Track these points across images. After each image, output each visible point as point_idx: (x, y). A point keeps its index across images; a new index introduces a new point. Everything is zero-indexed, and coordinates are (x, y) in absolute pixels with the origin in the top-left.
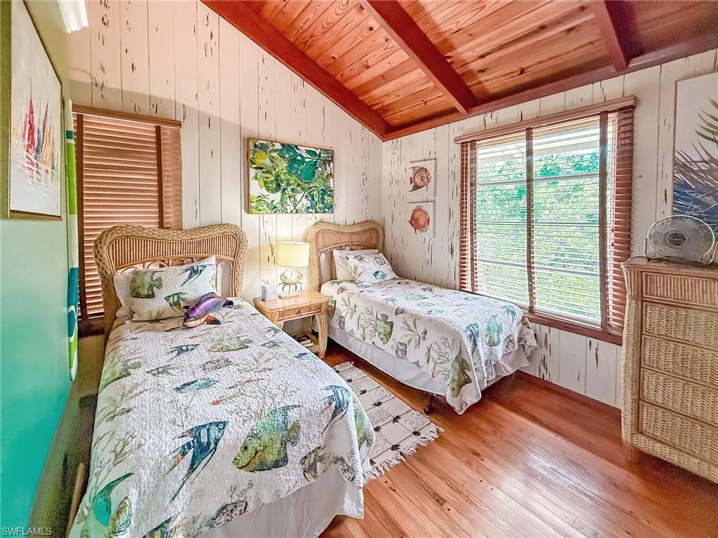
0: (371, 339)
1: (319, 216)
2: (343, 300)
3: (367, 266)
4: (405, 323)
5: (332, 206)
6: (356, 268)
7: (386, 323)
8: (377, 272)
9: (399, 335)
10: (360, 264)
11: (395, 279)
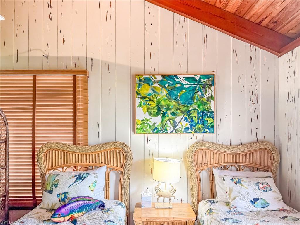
1: (200, 136)
5: (213, 127)
6: (231, 191)
8: (257, 200)
10: (236, 188)
11: (282, 210)
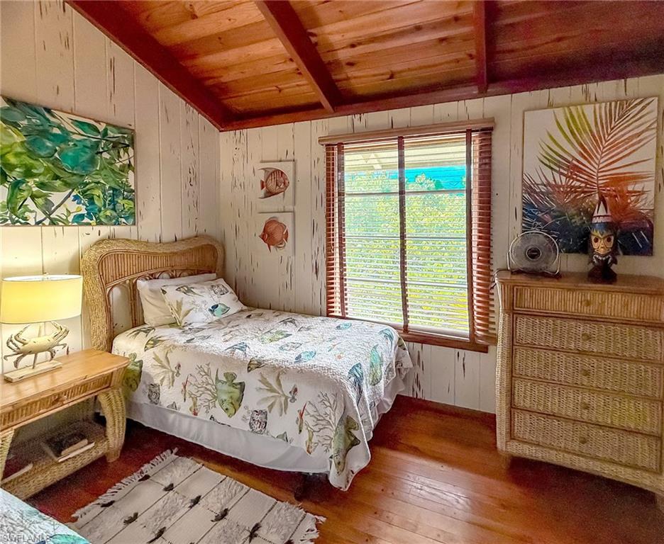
0: (207, 412)
2: (156, 359)
3: (198, 300)
4: (264, 381)
5: (133, 215)
6: (179, 305)
7: (234, 385)
8: (215, 307)
9: (253, 399)
10: (187, 299)
11: (242, 311)
